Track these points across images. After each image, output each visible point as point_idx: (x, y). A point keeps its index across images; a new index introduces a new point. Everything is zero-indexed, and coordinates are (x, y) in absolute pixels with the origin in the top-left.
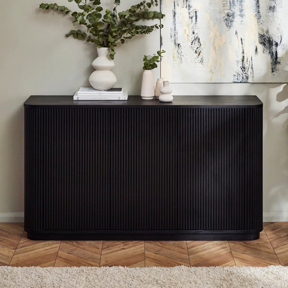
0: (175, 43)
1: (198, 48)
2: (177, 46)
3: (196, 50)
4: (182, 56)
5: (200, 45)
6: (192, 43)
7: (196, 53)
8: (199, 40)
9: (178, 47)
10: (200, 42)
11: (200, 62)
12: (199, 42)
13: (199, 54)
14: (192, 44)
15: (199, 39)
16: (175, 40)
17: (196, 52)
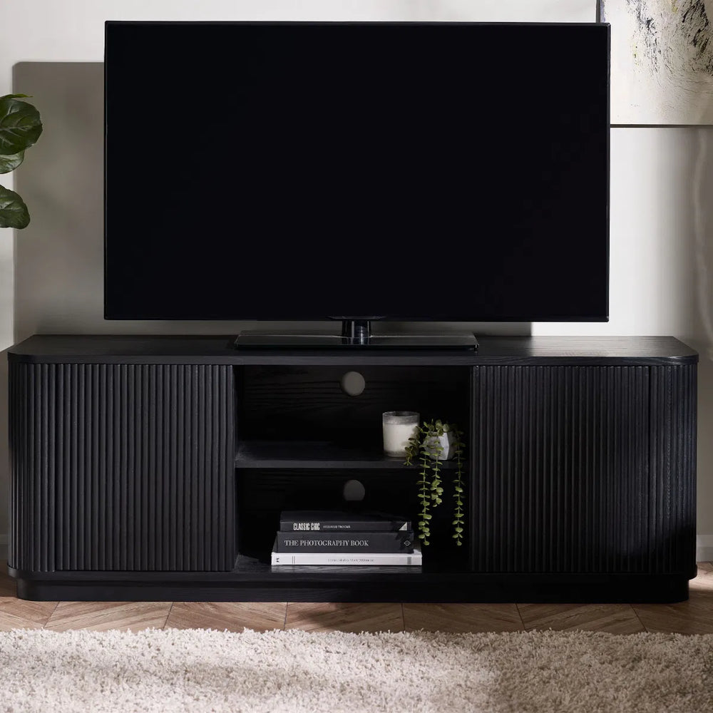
0: (639, 17)
1: (699, 31)
2: (644, 26)
3: (695, 37)
4: (657, 52)
5: (707, 24)
6: (685, 17)
7: (695, 45)
8: (703, 10)
9: (648, 27)
10: (705, 15)
11: (704, 67)
12: (703, 14)
13: (703, 48)
14: (683, 21)
15: (703, 6)
16: (638, 9)
17: (695, 42)
